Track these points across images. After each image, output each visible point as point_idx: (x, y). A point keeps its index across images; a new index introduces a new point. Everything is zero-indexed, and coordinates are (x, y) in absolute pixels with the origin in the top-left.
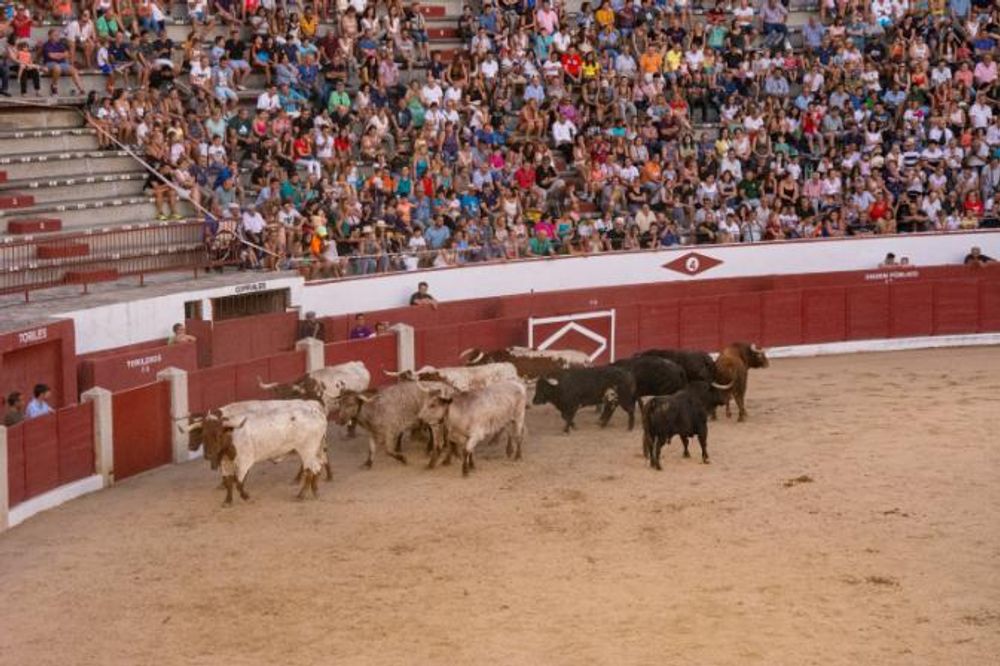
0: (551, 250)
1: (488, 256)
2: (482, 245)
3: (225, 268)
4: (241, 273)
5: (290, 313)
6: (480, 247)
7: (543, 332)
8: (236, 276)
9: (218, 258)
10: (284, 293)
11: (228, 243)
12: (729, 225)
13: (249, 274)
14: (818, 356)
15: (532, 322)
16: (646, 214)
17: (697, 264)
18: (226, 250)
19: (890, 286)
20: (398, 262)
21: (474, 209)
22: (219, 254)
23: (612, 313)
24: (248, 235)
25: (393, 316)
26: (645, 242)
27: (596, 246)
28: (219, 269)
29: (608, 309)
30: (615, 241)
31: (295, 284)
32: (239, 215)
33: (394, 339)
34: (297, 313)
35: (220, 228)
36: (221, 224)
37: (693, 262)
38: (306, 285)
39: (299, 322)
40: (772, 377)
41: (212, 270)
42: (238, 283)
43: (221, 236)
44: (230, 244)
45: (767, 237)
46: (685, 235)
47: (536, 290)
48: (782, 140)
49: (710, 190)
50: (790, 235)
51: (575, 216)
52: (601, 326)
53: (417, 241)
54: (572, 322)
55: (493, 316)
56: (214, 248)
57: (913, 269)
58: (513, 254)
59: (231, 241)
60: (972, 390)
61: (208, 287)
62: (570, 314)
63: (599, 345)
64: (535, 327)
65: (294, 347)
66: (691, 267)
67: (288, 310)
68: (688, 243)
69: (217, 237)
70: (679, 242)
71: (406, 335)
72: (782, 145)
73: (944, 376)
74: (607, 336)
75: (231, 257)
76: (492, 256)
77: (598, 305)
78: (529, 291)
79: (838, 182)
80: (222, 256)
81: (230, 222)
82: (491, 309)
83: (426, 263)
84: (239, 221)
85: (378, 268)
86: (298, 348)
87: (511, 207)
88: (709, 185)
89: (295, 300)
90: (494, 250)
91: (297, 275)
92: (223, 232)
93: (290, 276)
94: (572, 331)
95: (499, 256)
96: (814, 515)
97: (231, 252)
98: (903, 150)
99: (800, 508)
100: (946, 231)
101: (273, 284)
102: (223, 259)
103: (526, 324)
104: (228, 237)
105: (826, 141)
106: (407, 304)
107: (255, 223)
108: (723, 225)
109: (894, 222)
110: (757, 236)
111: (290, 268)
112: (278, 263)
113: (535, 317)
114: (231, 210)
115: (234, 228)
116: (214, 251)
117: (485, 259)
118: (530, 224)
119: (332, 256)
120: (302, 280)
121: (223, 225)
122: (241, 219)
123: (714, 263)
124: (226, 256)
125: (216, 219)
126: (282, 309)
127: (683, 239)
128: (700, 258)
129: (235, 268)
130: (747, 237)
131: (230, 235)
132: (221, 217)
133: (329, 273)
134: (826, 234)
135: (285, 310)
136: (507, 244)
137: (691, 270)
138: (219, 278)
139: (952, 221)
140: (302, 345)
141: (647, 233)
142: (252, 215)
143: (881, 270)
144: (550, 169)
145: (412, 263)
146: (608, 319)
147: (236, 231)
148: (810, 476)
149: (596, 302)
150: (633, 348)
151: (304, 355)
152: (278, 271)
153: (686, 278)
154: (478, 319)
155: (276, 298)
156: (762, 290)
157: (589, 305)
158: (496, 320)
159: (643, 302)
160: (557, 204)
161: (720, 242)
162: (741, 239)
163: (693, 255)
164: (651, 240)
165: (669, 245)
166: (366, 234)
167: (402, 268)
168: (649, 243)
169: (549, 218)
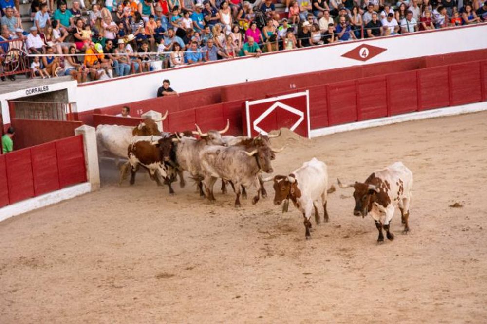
0: (258, 49)
3: (16, 76)
4: (29, 80)
7: (257, 111)
8: (25, 82)
9: (11, 70)
10: (63, 93)
11: (17, 58)
12: (389, 21)
13: (35, 80)
14: (461, 114)
15: (248, 104)
16: (327, 19)
17: (367, 53)
18: (17, 63)
21: (201, 23)
22: (11, 66)
23: (307, 93)
24: (32, 50)
25: (146, 105)
26: (326, 39)
27: (290, 44)
28: (12, 77)
29: (304, 91)
31: (71, 86)
32: (23, 36)
35: (11, 47)
36: (11, 43)
37: (365, 51)
38: (79, 86)
40: (428, 132)
41: (7, 79)
42: (28, 87)
43: (11, 53)
44: (19, 59)
45: (420, 28)
47: (249, 81)
51: (275, 23)
52: (299, 103)
54: (277, 102)
55: (219, 101)
56: (7, 62)
58: (232, 54)
59: (19, 56)
61: (5, 92)
62: (276, 96)
63: (299, 117)
64: (251, 107)
65: (73, 132)
66: (363, 55)
69: (9, 54)
75: (21, 68)
77: (295, 88)
78: (245, 81)
80: (14, 68)
81: (17, 42)
82: (218, 95)
83: (167, 66)
84: (25, 41)
85: (132, 71)
86: (76, 134)
87: (226, 18)
89: (71, 98)
91: (71, 79)
92: (13, 49)
93: (67, 80)
94: (278, 108)
96: (466, 232)
97: (20, 65)
99: (455, 227)
101: (52, 88)
102: (15, 70)
103: (244, 105)
104: (16, 53)
107: (36, 42)
108: (385, 22)
110: (412, 30)
111: (66, 74)
112: (56, 71)
113: (250, 100)
114: (17, 33)
115: (21, 47)
116: (7, 64)
118: (242, 31)
120: (75, 82)
121: (13, 44)
122: (26, 39)
123: (380, 50)
124: (16, 68)
125: (6, 40)
128: (370, 48)
129: (24, 76)
130: (405, 30)
131: (19, 52)
132: (10, 39)
134: (463, 22)
136: (225, 46)
137: (363, 57)
138: (13, 84)
140: (79, 131)
141: (327, 32)
142: (35, 36)
145: (158, 65)
146: (305, 97)
147: (22, 48)
148: (460, 204)
149: (294, 86)
150: (324, 118)
151: (81, 137)
152: (57, 77)
153: (359, 63)
154: (209, 104)
155: (56, 97)
156: (418, 68)
157: (289, 89)
158: (222, 103)
159: (328, 84)
160: (261, 14)
161: (383, 35)
162: (400, 31)
163: (364, 46)
164: (330, 37)
165: (347, 39)
166: (120, 44)
167: (149, 69)
168: (329, 39)
169: (254, 26)
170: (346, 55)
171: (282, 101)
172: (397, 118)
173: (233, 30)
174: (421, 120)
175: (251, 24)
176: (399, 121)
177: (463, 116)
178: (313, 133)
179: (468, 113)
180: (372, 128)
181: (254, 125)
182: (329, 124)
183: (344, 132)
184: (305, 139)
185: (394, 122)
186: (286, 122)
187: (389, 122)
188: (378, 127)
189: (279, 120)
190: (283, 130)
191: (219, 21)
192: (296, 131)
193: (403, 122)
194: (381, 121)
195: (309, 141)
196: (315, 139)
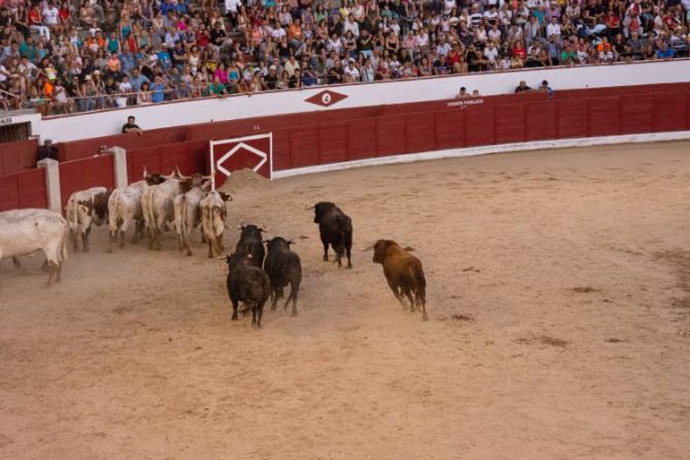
0: (225, 90)
1: (178, 96)
2: (173, 88)
5: (31, 140)
6: (172, 90)
7: (220, 151)
10: (26, 126)
12: (351, 69)
14: (416, 162)
15: (212, 143)
16: (293, 63)
17: (329, 98)
19: (464, 110)
20: (111, 101)
21: (167, 62)
23: (270, 135)
25: (110, 141)
26: (292, 84)
27: (256, 86)
29: (267, 133)
30: (270, 84)
31: (35, 119)
33: (112, 157)
34: (36, 141)
37: (327, 97)
38: (43, 119)
39: (39, 147)
40: (385, 177)
45: (378, 78)
46: (320, 78)
47: (214, 121)
48: (387, 8)
49: (336, 44)
50: (395, 76)
51: (241, 65)
52: (262, 144)
53: (124, 86)
54: (241, 143)
55: (184, 139)
57: (480, 98)
58: (198, 94)
60: (521, 182)
62: (239, 137)
63: (261, 158)
64: (215, 146)
65: (35, 166)
66: (325, 100)
67: (30, 138)
68: (322, 83)
70: (316, 83)
71: (120, 155)
72: (387, 11)
73: (503, 173)
74: (267, 152)
76: (182, 96)
77: (261, 129)
78: (209, 121)
79: (426, 37)
82: (182, 133)
83: (132, 102)
85: (97, 106)
86: (39, 167)
87: (194, 60)
88: (335, 41)
89: (35, 131)
90: (182, 92)
91: (36, 112)
93: (29, 113)
94: (242, 149)
95: (187, 96)
98: (470, 13)
100: (501, 70)
101: (17, 119)
103: (208, 145)
105: (418, 8)
106: (120, 132)
108: (347, 70)
109: (466, 65)
110: (371, 77)
111: (30, 107)
112: (20, 104)
113: (215, 140)
117: (176, 98)
118: (209, 71)
119: (62, 98)
120: (39, 116)
123: (343, 97)
126: (25, 138)
127: (319, 81)
128: (332, 94)
130: (365, 78)
133: (60, 110)
134: (419, 74)
135: (27, 138)
136: (192, 86)
137: (326, 102)
139: (505, 63)
140: (42, 164)
141: (293, 77)
143: (457, 99)
144: (222, 31)
145: (122, 102)
146: (268, 139)
148: (412, 247)
149: (258, 128)
150: (285, 160)
151: (44, 171)
152: (21, 110)
153: (322, 108)
154: (172, 142)
155: (20, 130)
156: (376, 115)
157: (253, 130)
158: (186, 142)
159: (292, 127)
160: (228, 57)
161: (345, 82)
162: (360, 79)
163: (327, 92)
164: (296, 82)
165: (309, 85)
166: (87, 81)
167: (115, 106)
168: (295, 84)
169: (222, 67)
170: (310, 100)
171: (245, 142)
172: (357, 163)
173: (199, 70)
174: (379, 166)
175: (219, 65)
176: (358, 165)
177: (417, 164)
178: (274, 175)
179: (422, 161)
180: (333, 171)
181: (217, 165)
182: (291, 166)
183: (305, 175)
184: (267, 179)
185: (354, 166)
186: (250, 163)
187: (349, 167)
188: (338, 171)
189: (242, 160)
190: (246, 170)
191: (187, 61)
192: (258, 172)
193: (362, 168)
194: (342, 165)
195: (271, 182)
196: (277, 181)
